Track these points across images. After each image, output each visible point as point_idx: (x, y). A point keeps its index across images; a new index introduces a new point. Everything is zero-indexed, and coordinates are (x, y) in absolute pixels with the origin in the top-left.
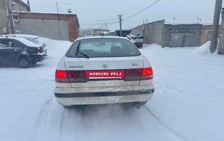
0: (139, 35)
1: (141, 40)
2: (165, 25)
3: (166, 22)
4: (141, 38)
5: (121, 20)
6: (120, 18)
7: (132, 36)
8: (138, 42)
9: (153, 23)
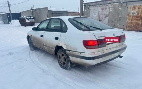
0: (30, 17)
1: (33, 20)
2: (49, 11)
3: (49, 9)
4: (33, 19)
5: (9, 5)
6: (8, 3)
7: (26, 17)
8: (31, 21)
9: (40, 9)
